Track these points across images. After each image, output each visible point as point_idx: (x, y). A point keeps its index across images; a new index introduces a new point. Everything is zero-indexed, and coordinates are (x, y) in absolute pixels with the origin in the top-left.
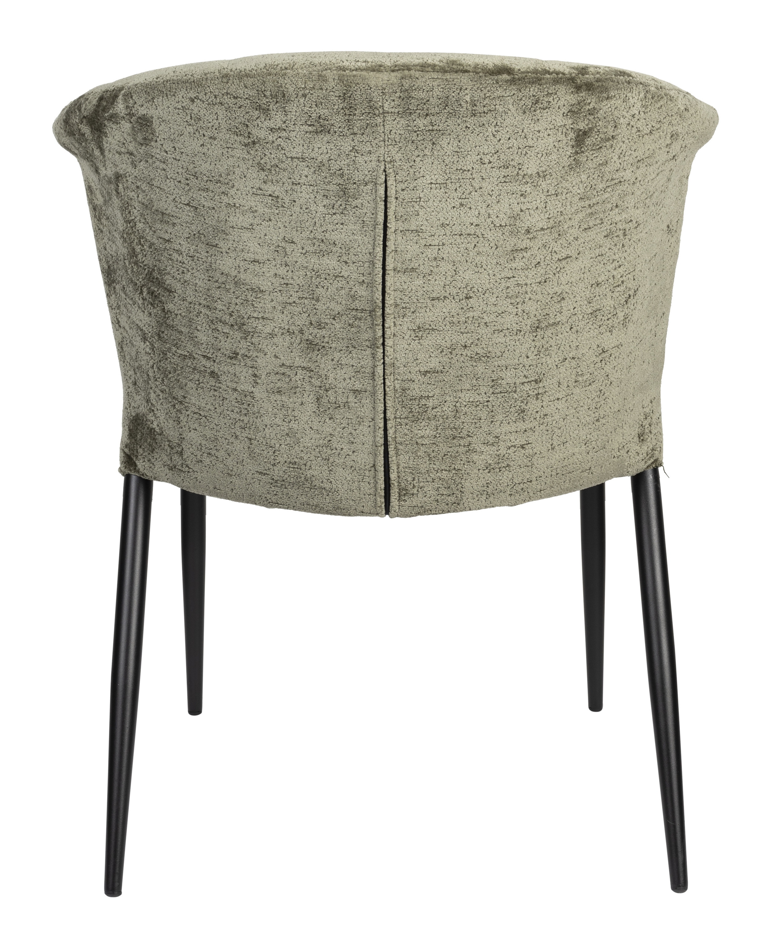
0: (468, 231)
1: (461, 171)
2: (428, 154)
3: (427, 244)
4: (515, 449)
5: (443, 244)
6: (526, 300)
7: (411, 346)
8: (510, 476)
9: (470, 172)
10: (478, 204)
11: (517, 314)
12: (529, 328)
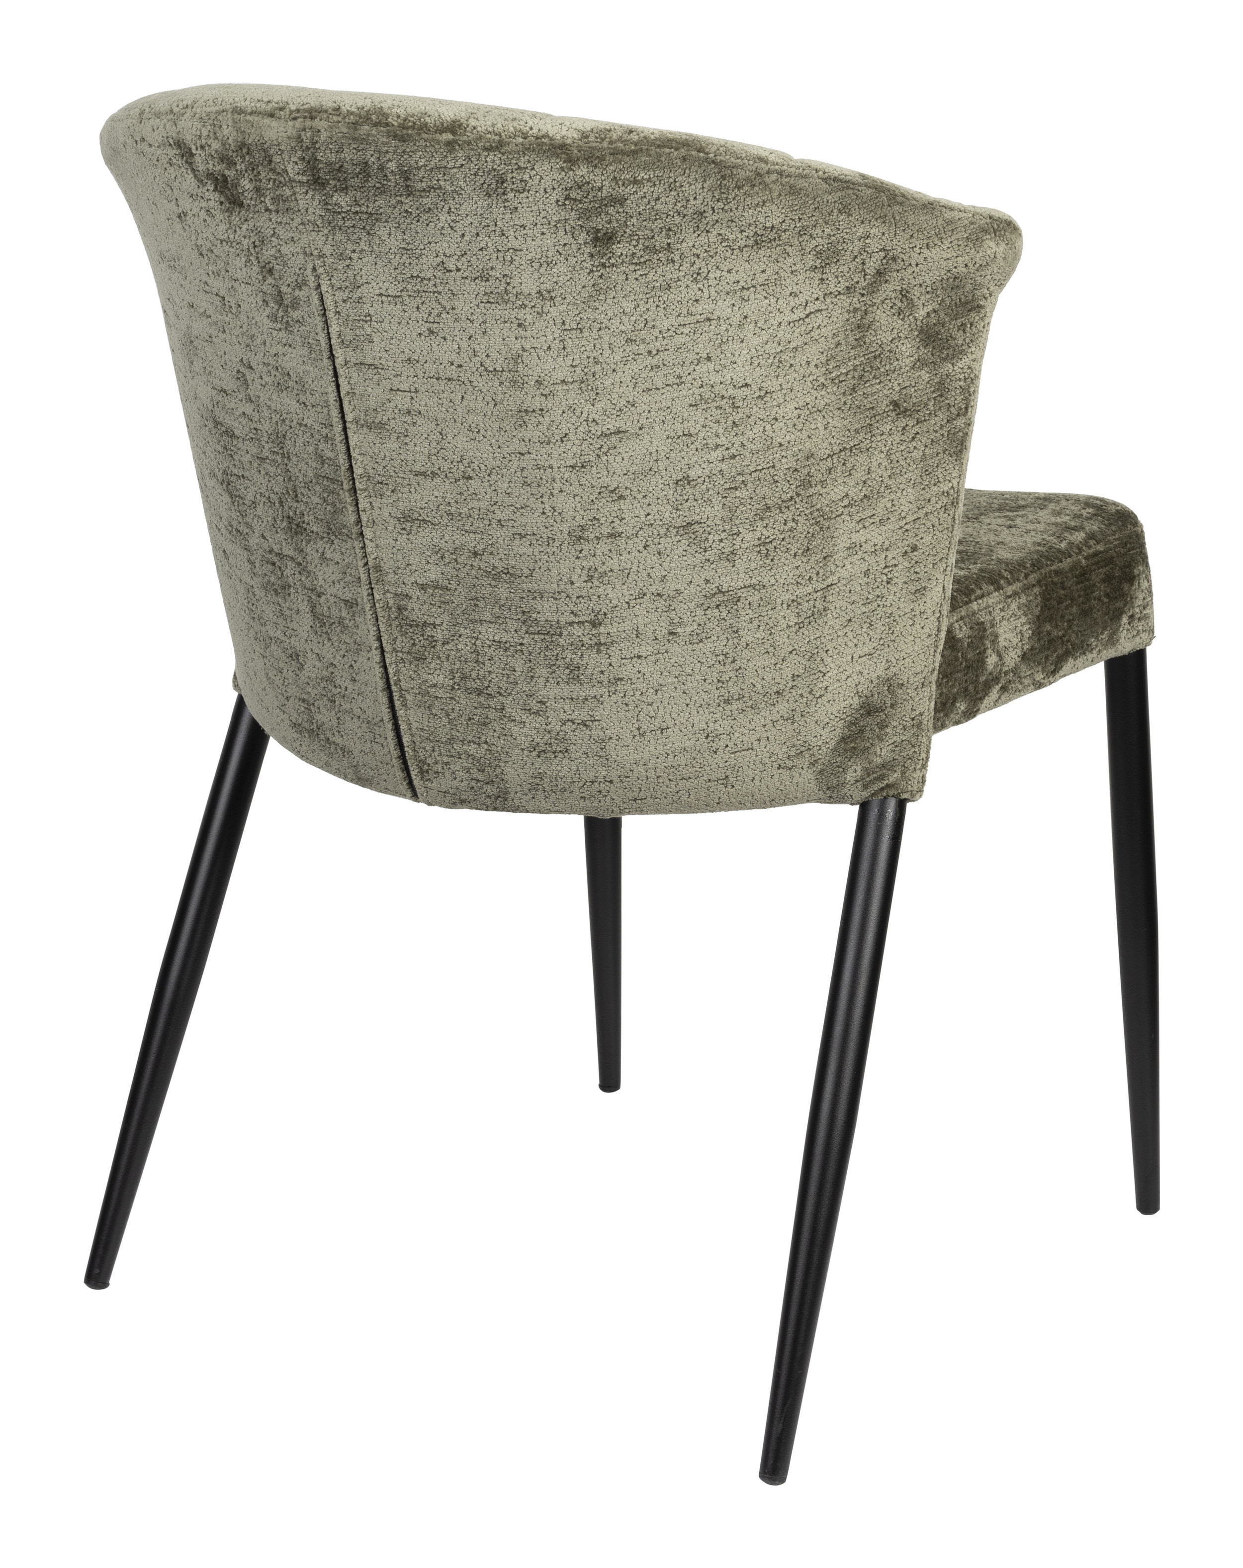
0: (448, 375)
1: (419, 279)
2: (366, 248)
3: (393, 388)
4: (575, 727)
5: (417, 391)
6: (555, 492)
7: (399, 543)
8: (574, 768)
9: (432, 283)
10: (455, 333)
11: (544, 513)
12: (566, 536)
